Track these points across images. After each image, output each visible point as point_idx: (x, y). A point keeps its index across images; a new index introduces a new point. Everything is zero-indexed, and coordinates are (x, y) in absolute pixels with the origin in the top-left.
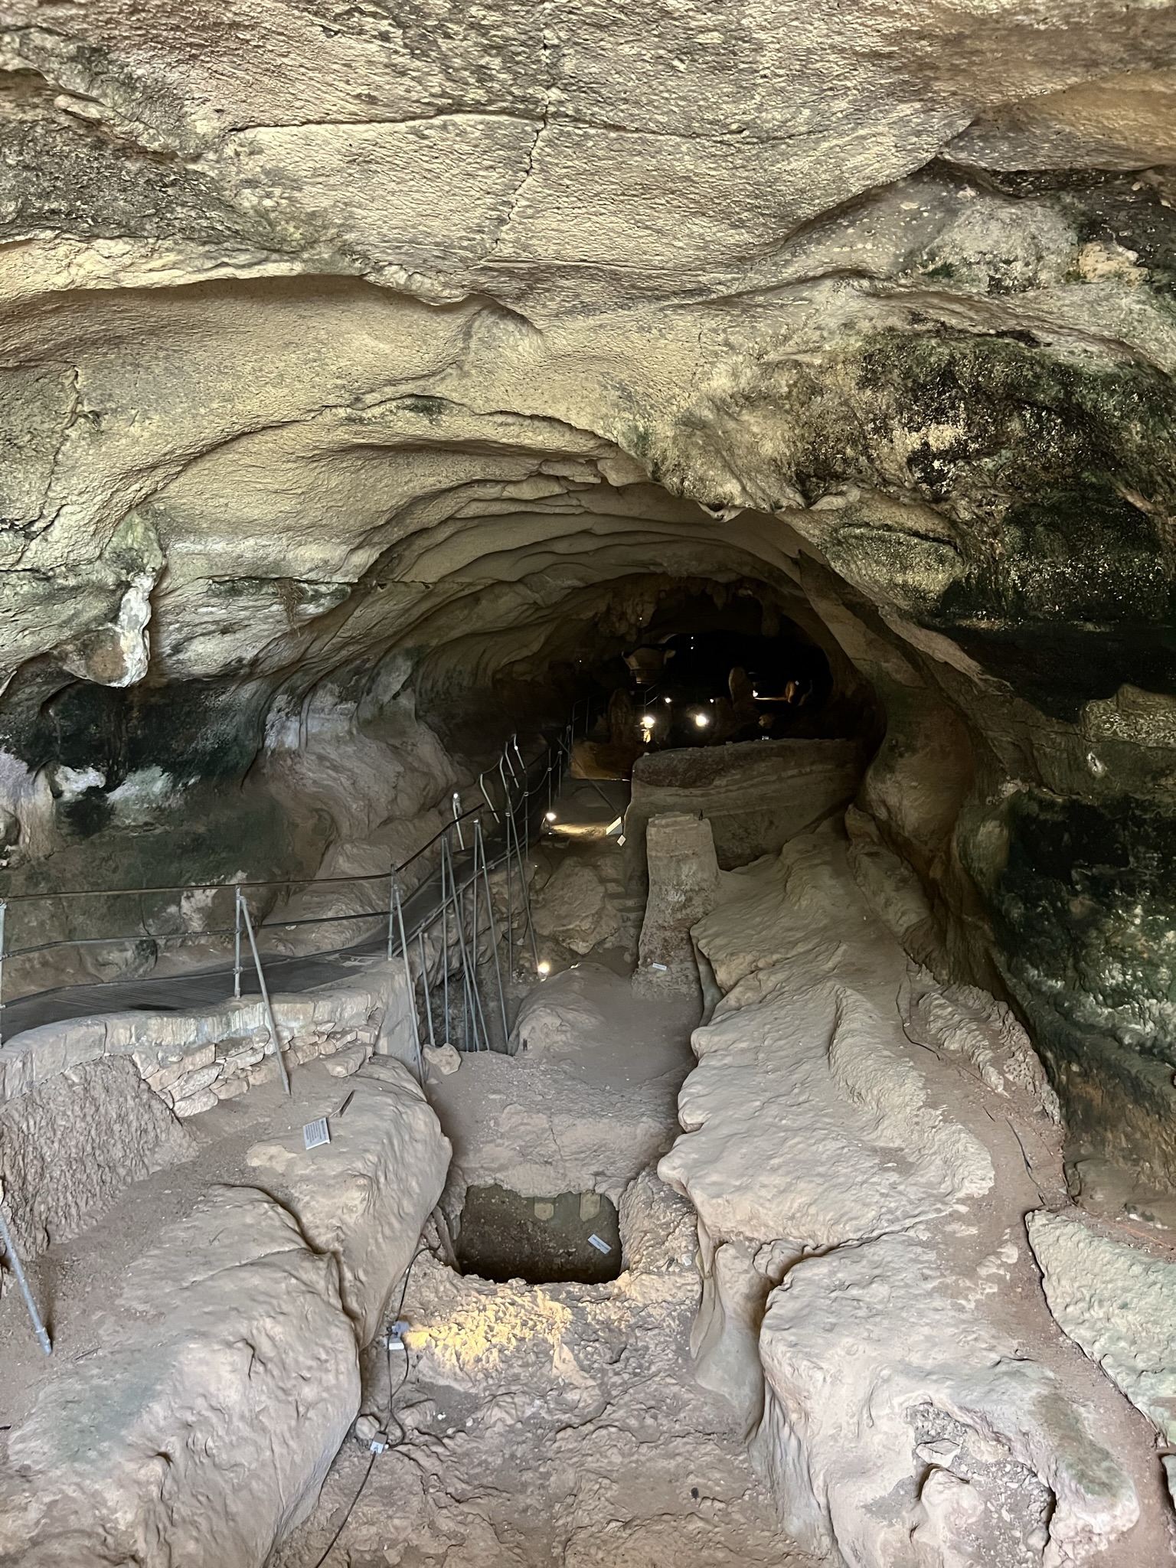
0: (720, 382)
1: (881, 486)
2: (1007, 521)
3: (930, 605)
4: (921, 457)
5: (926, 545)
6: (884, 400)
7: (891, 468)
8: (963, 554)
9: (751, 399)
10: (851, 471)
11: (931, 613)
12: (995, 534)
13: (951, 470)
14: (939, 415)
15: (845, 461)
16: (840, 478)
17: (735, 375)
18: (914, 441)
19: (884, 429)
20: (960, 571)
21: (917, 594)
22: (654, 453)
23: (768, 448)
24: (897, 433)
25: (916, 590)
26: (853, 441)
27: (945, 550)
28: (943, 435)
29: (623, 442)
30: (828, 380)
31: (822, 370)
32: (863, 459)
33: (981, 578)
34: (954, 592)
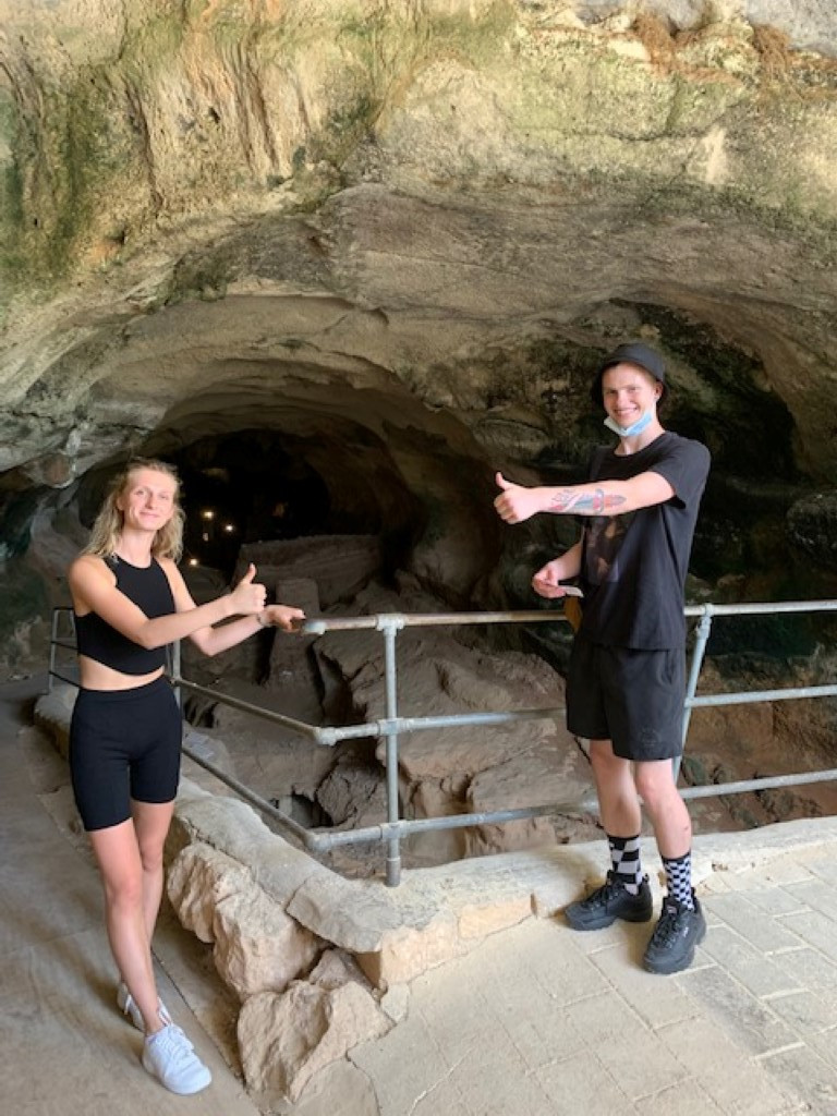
0: (463, 353)
1: (523, 405)
2: (577, 422)
3: (532, 457)
4: (548, 393)
5: (530, 429)
6: (536, 367)
7: (532, 397)
8: (550, 435)
9: (475, 362)
10: (513, 396)
11: (534, 461)
12: (570, 427)
13: (560, 399)
14: (558, 376)
15: (513, 392)
16: (506, 398)
17: (471, 350)
18: (546, 386)
19: (533, 380)
20: (548, 442)
21: (527, 452)
22: (416, 379)
23: (476, 383)
24: (538, 382)
25: (525, 449)
26: (517, 383)
27: (540, 432)
28: (559, 385)
29: (399, 373)
30: (513, 357)
31: (512, 352)
32: (520, 392)
33: (560, 445)
34: (545, 452)
